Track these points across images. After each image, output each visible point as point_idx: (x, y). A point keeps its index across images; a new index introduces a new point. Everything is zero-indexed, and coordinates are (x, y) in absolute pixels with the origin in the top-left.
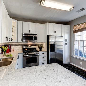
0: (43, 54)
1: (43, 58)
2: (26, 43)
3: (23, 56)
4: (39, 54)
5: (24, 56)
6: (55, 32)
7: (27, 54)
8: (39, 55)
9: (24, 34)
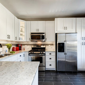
0: (50, 55)
1: (50, 59)
2: (36, 43)
3: (29, 55)
4: (45, 54)
5: (30, 54)
8: (45, 55)
9: (32, 33)
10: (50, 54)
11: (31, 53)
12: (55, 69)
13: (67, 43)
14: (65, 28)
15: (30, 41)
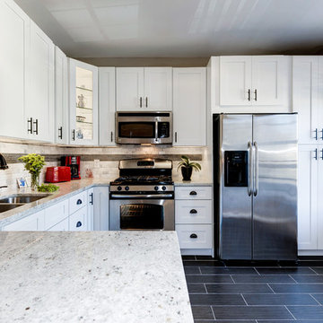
1: (193, 212)
2: (134, 150)
3: (111, 198)
4: (173, 193)
5: (113, 196)
6: (253, 95)
7: (123, 189)
8: (173, 198)
9: (121, 114)
10: (193, 193)
11: (120, 188)
12: (211, 253)
13: (259, 150)
14: (251, 95)
15: (114, 144)
